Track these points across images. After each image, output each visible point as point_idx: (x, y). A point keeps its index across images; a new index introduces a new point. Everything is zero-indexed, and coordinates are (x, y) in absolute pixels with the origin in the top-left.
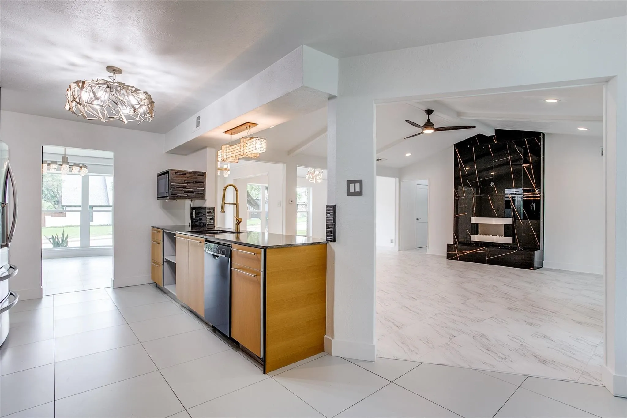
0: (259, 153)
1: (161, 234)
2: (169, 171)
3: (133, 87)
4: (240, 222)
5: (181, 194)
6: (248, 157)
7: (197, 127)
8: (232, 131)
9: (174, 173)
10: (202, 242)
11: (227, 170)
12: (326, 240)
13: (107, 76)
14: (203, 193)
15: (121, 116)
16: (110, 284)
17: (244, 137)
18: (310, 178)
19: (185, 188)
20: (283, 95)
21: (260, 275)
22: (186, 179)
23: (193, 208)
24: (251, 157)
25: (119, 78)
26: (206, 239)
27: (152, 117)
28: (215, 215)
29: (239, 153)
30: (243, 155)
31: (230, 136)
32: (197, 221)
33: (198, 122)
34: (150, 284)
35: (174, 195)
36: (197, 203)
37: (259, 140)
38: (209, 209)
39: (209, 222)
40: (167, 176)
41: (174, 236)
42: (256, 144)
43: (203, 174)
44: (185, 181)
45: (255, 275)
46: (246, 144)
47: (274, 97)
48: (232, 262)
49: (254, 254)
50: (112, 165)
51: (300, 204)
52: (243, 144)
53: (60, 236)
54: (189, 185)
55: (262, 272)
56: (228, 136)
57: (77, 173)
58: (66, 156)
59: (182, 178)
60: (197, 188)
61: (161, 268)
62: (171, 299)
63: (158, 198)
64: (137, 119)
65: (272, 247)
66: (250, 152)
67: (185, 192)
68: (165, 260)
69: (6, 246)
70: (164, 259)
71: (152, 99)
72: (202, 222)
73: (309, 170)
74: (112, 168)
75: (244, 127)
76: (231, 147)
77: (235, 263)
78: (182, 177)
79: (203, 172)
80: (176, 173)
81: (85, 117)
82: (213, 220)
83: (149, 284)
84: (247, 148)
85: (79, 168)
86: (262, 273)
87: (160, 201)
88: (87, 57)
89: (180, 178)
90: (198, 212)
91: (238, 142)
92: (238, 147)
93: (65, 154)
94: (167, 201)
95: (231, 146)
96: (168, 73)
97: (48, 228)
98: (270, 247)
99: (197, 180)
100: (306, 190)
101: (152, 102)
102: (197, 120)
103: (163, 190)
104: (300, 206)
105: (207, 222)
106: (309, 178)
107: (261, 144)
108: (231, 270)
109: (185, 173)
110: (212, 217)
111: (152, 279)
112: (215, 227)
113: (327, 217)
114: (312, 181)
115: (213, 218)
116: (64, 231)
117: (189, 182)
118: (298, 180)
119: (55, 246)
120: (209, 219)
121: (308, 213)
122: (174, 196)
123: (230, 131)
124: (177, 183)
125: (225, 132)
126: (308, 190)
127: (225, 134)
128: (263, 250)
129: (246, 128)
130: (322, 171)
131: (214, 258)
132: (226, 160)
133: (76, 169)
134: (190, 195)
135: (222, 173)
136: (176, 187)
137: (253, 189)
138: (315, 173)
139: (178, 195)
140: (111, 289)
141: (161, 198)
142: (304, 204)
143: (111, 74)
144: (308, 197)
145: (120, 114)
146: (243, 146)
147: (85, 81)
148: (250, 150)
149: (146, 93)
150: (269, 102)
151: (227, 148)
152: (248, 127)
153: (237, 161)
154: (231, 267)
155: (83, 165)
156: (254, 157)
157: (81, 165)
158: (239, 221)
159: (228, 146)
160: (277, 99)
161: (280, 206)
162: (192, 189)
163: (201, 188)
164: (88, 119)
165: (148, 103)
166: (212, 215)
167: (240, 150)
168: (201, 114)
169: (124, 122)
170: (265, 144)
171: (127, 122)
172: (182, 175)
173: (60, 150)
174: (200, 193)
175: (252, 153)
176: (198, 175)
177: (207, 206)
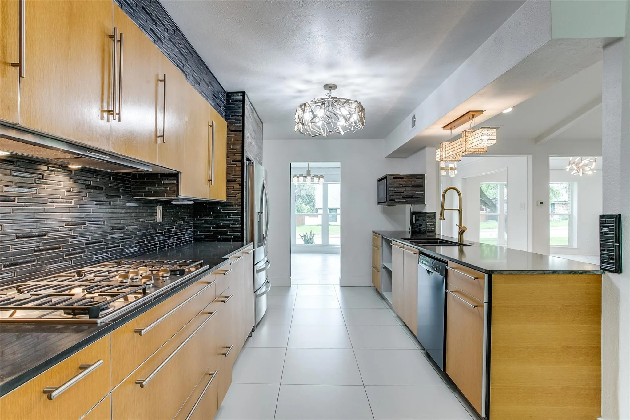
0: (487, 147)
1: (380, 239)
2: (386, 176)
3: (344, 99)
4: (464, 231)
5: (399, 199)
6: (472, 153)
7: (412, 127)
8: (452, 125)
9: (392, 178)
10: (416, 253)
11: (453, 169)
12: (600, 268)
13: (325, 94)
14: (422, 197)
15: (339, 128)
16: (339, 283)
17: (466, 130)
18: (574, 170)
19: (403, 193)
20: (518, 63)
21: (483, 306)
22: (404, 183)
23: (413, 213)
24: (475, 153)
25: (334, 93)
26: (420, 251)
27: (363, 124)
28: (436, 221)
29: (460, 150)
30: (466, 151)
31: (450, 130)
32: (417, 227)
33: (414, 121)
34: (372, 287)
35: (392, 200)
36: (417, 208)
37: (485, 130)
38: (429, 214)
39: (429, 229)
40: (386, 182)
41: (391, 244)
42: (481, 136)
43: (422, 177)
44: (403, 185)
45: (476, 305)
46: (469, 137)
47: (504, 68)
48: (448, 283)
49: (474, 278)
50: (340, 173)
51: (558, 203)
52: (465, 138)
53: (309, 234)
54: (407, 189)
55: (485, 304)
56: (447, 132)
57: (318, 183)
58: (310, 169)
59: (399, 183)
60: (416, 192)
61: (380, 273)
62: (388, 307)
63: (378, 203)
64: (351, 129)
65: (500, 273)
66: (475, 147)
67: (404, 197)
68: (383, 267)
69: (262, 245)
70: (383, 265)
71: (362, 106)
72: (422, 228)
73: (571, 160)
74: (339, 176)
75: (466, 117)
76: (451, 144)
77: (451, 285)
78: (400, 181)
79: (422, 175)
80: (394, 178)
81: (310, 135)
82: (433, 227)
83: (370, 286)
84: (470, 142)
85: (318, 178)
86: (486, 306)
87: (380, 206)
88: (308, 82)
89: (399, 182)
90: (418, 217)
91: (459, 136)
92: (460, 143)
93: (309, 168)
94: (386, 206)
95: (451, 142)
96: (376, 76)
97: (306, 226)
98: (497, 272)
99: (416, 184)
100: (568, 186)
101: (362, 110)
102: (413, 119)
103: (383, 195)
104: (558, 205)
105: (427, 229)
106: (571, 170)
107: (488, 135)
108: (446, 293)
109: (403, 177)
110: (433, 223)
111: (372, 283)
112: (436, 234)
113: (601, 233)
114: (578, 174)
115: (434, 225)
116: (311, 231)
117: (407, 186)
118: (552, 173)
119: (305, 243)
120: (429, 226)
121: (570, 216)
122: (391, 202)
123: (449, 125)
124: (395, 188)
125: (444, 127)
126: (569, 186)
127: (444, 130)
128: (486, 276)
129: (469, 118)
130: (596, 159)
131: (428, 275)
132: (445, 160)
133: (316, 179)
134: (408, 199)
135: (448, 173)
136: (394, 192)
137: (490, 187)
138: (581, 162)
139: (396, 200)
140: (338, 287)
141: (381, 204)
142: (565, 203)
143: (328, 92)
144: (569, 195)
145: (337, 127)
146: (464, 140)
147: (306, 103)
148: (474, 144)
149: (356, 101)
150: (496, 79)
151: (446, 145)
152: (471, 117)
153: (459, 159)
154: (446, 288)
155: (321, 175)
156: (480, 153)
157: (319, 176)
158: (462, 230)
159: (447, 143)
160: (509, 71)
161: (524, 209)
162: (410, 194)
163: (420, 191)
164: (313, 136)
165: (359, 111)
166: (432, 221)
167: (461, 146)
168: (417, 112)
169: (341, 134)
170: (495, 134)
171: (344, 134)
172: (400, 179)
173: (305, 165)
174: (419, 197)
175: (477, 148)
176: (416, 178)
177: (427, 211)
